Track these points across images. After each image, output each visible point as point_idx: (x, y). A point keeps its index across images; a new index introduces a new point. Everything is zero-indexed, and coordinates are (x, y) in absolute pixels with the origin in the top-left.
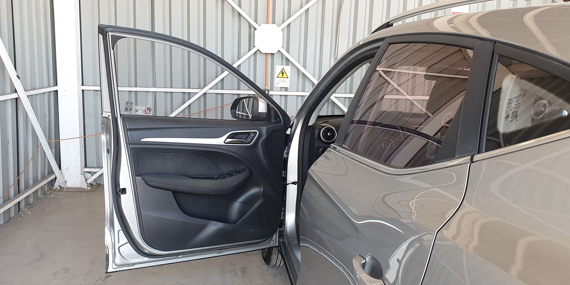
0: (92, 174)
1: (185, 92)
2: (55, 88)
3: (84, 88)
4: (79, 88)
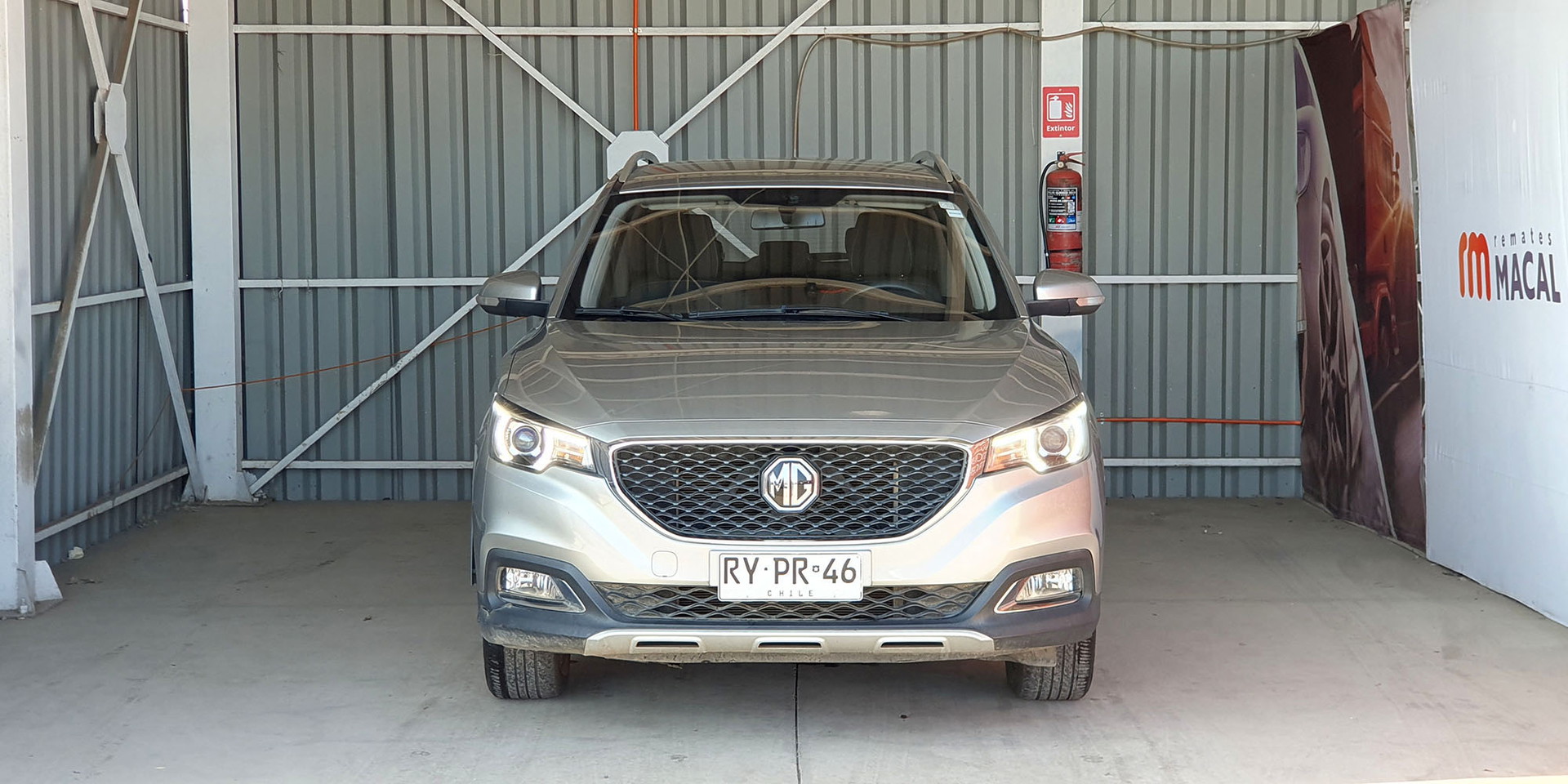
0: (259, 472)
1: (459, 286)
2: (187, 286)
3: (244, 284)
4: (236, 284)
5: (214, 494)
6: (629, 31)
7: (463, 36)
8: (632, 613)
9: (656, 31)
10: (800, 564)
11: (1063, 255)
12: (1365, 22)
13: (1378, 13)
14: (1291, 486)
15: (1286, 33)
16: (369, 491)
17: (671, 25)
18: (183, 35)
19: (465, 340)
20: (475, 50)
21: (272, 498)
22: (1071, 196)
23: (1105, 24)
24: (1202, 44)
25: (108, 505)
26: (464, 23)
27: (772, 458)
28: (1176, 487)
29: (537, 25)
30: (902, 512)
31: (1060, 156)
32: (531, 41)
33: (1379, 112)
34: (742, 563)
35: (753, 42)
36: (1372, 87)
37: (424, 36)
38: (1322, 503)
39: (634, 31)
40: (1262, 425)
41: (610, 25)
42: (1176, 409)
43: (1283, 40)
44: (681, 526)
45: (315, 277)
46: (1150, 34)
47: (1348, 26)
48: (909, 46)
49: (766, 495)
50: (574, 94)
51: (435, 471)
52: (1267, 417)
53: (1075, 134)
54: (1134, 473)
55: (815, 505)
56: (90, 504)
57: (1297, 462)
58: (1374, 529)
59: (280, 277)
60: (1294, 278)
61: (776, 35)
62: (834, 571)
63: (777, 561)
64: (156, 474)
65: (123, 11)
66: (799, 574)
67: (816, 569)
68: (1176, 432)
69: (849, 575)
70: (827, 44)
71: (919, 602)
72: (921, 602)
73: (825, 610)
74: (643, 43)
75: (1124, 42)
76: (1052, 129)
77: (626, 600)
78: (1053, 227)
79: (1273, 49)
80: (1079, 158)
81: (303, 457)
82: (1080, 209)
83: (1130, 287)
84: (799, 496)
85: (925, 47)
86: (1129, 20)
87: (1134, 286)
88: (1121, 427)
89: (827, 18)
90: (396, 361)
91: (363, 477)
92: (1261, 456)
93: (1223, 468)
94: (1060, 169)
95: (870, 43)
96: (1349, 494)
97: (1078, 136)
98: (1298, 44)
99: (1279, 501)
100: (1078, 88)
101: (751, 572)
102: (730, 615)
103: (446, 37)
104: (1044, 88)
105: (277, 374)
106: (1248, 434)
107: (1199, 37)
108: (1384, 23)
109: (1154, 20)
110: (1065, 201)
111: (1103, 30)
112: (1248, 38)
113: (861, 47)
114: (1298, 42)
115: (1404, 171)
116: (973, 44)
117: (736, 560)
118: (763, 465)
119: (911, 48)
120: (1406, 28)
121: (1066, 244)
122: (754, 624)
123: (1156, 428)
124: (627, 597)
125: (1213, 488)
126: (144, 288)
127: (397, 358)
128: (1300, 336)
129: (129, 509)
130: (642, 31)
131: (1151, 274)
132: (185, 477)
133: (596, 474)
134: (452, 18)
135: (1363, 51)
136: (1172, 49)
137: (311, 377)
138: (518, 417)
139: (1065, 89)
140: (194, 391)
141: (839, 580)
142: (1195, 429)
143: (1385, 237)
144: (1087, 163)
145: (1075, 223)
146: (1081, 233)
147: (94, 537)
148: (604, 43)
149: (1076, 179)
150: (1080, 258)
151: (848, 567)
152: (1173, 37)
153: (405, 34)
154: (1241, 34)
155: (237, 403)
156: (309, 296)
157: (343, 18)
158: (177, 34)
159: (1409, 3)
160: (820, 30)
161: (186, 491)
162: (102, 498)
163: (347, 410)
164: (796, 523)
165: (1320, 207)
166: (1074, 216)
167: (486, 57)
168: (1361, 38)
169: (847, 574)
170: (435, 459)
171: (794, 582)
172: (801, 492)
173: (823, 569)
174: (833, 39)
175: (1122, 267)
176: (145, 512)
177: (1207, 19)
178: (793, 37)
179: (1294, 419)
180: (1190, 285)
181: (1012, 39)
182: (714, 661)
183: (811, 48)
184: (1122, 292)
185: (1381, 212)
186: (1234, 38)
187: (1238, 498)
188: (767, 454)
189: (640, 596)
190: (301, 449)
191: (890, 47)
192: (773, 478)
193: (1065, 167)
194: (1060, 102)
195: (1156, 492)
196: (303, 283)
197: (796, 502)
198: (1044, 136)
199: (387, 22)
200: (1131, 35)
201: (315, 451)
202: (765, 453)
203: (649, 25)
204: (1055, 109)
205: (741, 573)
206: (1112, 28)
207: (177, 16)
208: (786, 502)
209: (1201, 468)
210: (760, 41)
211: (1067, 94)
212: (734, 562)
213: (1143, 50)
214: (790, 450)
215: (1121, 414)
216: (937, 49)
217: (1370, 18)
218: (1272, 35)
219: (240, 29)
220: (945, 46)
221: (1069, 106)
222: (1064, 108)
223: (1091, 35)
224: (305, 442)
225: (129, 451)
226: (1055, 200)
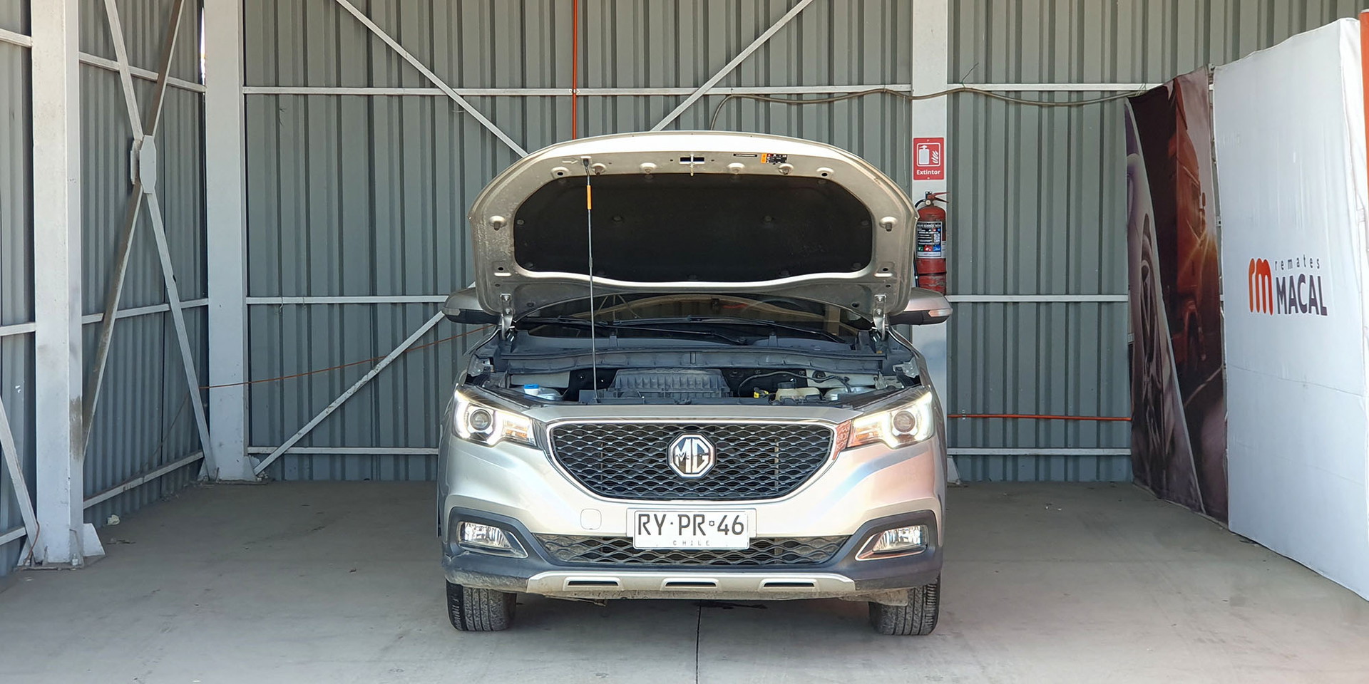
0: (262, 457)
1: (428, 303)
2: (203, 302)
3: (251, 301)
4: (244, 302)
5: (224, 475)
6: (569, 92)
7: (432, 97)
8: (565, 558)
9: (591, 92)
10: (699, 520)
11: (930, 277)
12: (1179, 85)
13: (1189, 77)
14: (1123, 472)
15: (1118, 93)
16: (353, 472)
17: (604, 86)
18: (201, 96)
19: (432, 347)
20: (442, 109)
21: (273, 477)
22: (937, 229)
23: (966, 86)
24: (1047, 102)
25: (139, 481)
26: (433, 86)
27: (677, 435)
28: (1026, 473)
29: (493, 86)
30: (781, 479)
31: (928, 194)
32: (488, 100)
33: (1189, 159)
34: (652, 518)
35: (672, 100)
36: (1184, 138)
37: (400, 96)
38: (1148, 485)
39: (573, 92)
40: (1099, 421)
41: (553, 86)
42: (1027, 406)
43: (1115, 99)
44: (604, 489)
45: (309, 295)
46: (1004, 94)
47: (1166, 87)
48: (802, 104)
49: (672, 465)
50: (523, 144)
51: (407, 456)
52: (1104, 414)
53: (940, 177)
54: (991, 460)
55: (711, 472)
56: (124, 481)
57: (1128, 452)
58: (1188, 506)
59: (281, 295)
60: (1125, 298)
61: (691, 95)
62: (726, 525)
63: (680, 517)
64: (177, 458)
65: (154, 76)
66: (698, 528)
67: (712, 523)
68: (1026, 426)
69: (738, 528)
70: (734, 102)
71: (794, 551)
72: (796, 551)
73: (719, 556)
74: (581, 101)
75: (982, 100)
76: (922, 173)
77: (560, 548)
78: (921, 254)
79: (1107, 106)
80: (944, 197)
81: (299, 444)
82: (944, 239)
83: (987, 305)
84: (698, 466)
85: (815, 105)
86: (986, 83)
87: (991, 304)
88: (980, 423)
89: (734, 80)
90: (375, 365)
91: (347, 460)
92: (1098, 447)
93: (1066, 457)
94: (928, 206)
95: (769, 101)
96: (1167, 479)
97: (943, 178)
98: (1127, 102)
99: (1113, 485)
100: (943, 139)
101: (660, 526)
102: (643, 560)
103: (418, 97)
104: (915, 139)
105: (277, 375)
106: (1088, 428)
107: (1045, 96)
108: (1193, 85)
109: (1007, 82)
110: (932, 233)
111: (964, 90)
112: (1086, 97)
113: (762, 105)
114: (1127, 101)
115: (1209, 209)
116: (855, 102)
117: (648, 516)
118: (670, 440)
119: (804, 105)
120: (1210, 89)
121: (933, 269)
122: (662, 567)
123: (1010, 424)
124: (561, 546)
125: (1057, 473)
126: (169, 303)
127: (376, 363)
128: (1130, 346)
129: (155, 486)
130: (580, 92)
131: (1005, 294)
132: (201, 460)
133: (536, 448)
134: (423, 82)
135: (1177, 109)
136: (1022, 106)
137: (305, 378)
138: (475, 402)
139: (932, 140)
140: (208, 390)
141: (730, 532)
142: (1042, 424)
143: (1193, 263)
144: (951, 203)
145: (940, 251)
146: (945, 259)
147: (128, 509)
148: (548, 102)
149: (941, 215)
150: (944, 280)
151: (737, 522)
152: (1023, 96)
153: (384, 95)
154: (1080, 93)
155: (244, 398)
156: (304, 311)
157: (334, 81)
158: (197, 95)
159: (1213, 69)
160: (727, 91)
161: (201, 472)
162: (134, 476)
163: (335, 405)
164: (696, 487)
165: (1140, 238)
166: (939, 245)
167: (451, 113)
168: (1176, 98)
169: (737, 527)
170: (406, 446)
171: (695, 534)
172: (700, 462)
173: (717, 524)
174: (739, 98)
175: (980, 288)
176: (168, 489)
177: (1051, 81)
178: (706, 97)
179: (1126, 416)
180: (1038, 303)
181: (888, 98)
182: (631, 598)
183: (719, 106)
184: (980, 309)
185: (1190, 242)
186: (1074, 97)
187: (1078, 482)
188: (673, 431)
189: (572, 544)
190: (296, 438)
191: (786, 105)
192: (678, 451)
193: (932, 204)
194: (928, 150)
195: (1010, 477)
196: (300, 300)
197: (696, 470)
198: (915, 179)
199: (370, 85)
200: (988, 95)
201: (308, 439)
202: (671, 431)
203: (586, 86)
204: (923, 156)
205: (652, 526)
206: (972, 89)
207: (197, 80)
208: (688, 470)
209: (1048, 457)
210: (678, 100)
211: (933, 144)
212: (646, 518)
213: (998, 107)
214: (692, 429)
215: (980, 411)
216: (825, 107)
217: (1183, 81)
218: (1106, 95)
219: (248, 90)
220: (832, 104)
221: (935, 154)
222: (931, 156)
223: (954, 95)
224: (300, 431)
225: (156, 439)
226: (923, 232)
